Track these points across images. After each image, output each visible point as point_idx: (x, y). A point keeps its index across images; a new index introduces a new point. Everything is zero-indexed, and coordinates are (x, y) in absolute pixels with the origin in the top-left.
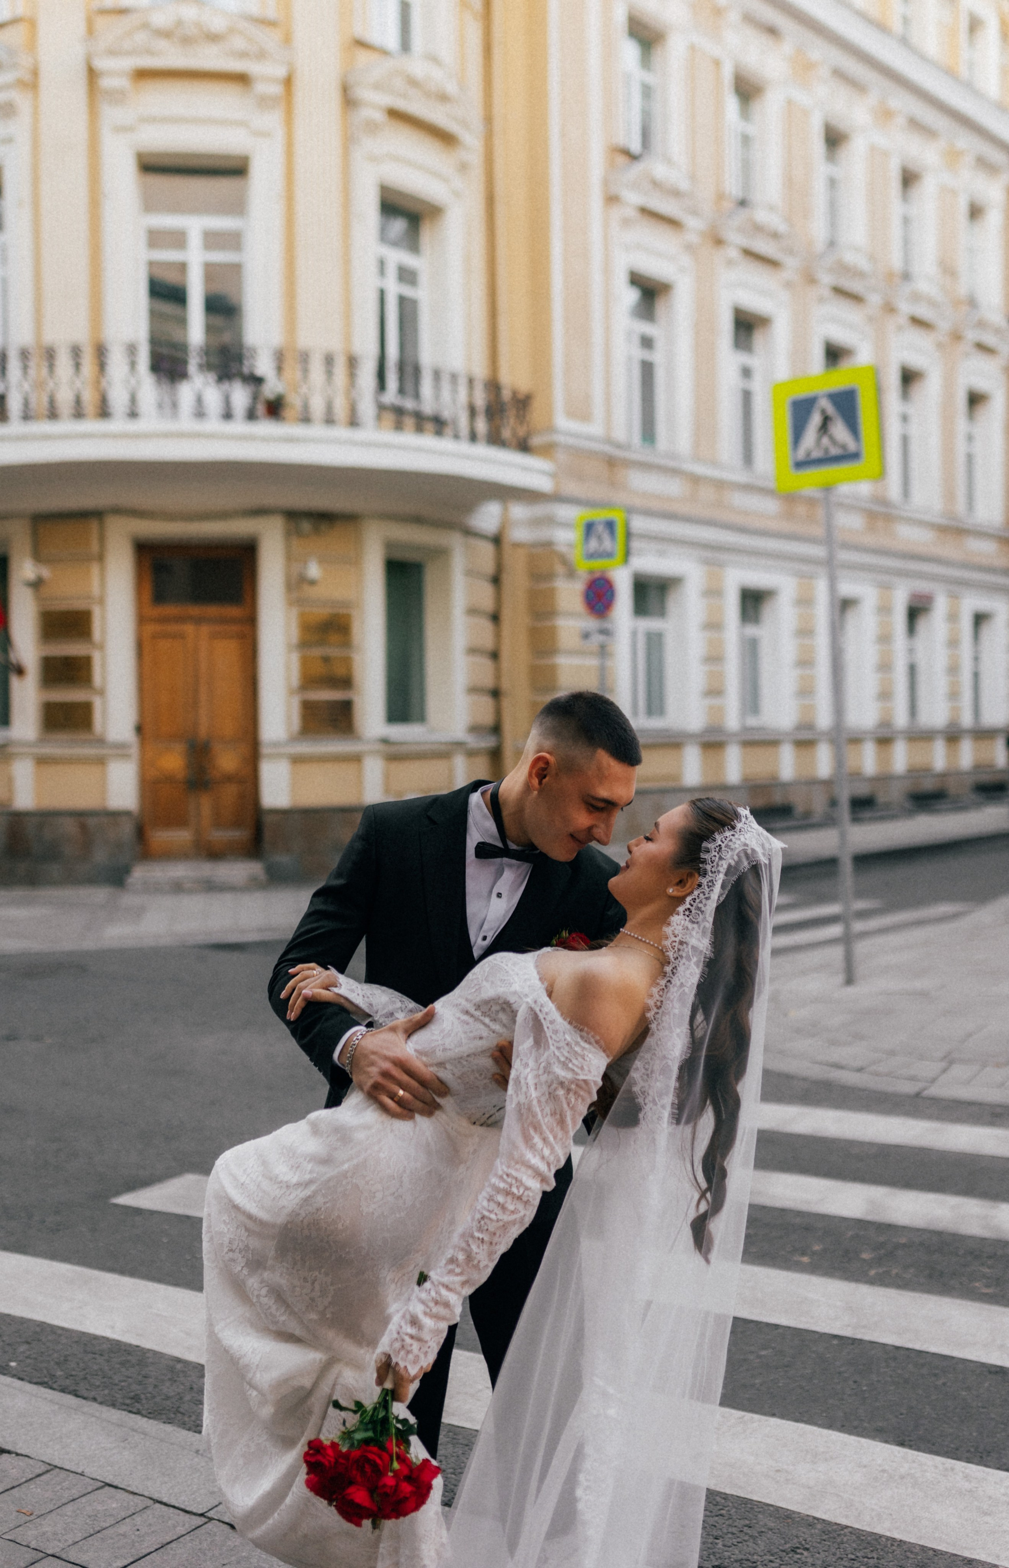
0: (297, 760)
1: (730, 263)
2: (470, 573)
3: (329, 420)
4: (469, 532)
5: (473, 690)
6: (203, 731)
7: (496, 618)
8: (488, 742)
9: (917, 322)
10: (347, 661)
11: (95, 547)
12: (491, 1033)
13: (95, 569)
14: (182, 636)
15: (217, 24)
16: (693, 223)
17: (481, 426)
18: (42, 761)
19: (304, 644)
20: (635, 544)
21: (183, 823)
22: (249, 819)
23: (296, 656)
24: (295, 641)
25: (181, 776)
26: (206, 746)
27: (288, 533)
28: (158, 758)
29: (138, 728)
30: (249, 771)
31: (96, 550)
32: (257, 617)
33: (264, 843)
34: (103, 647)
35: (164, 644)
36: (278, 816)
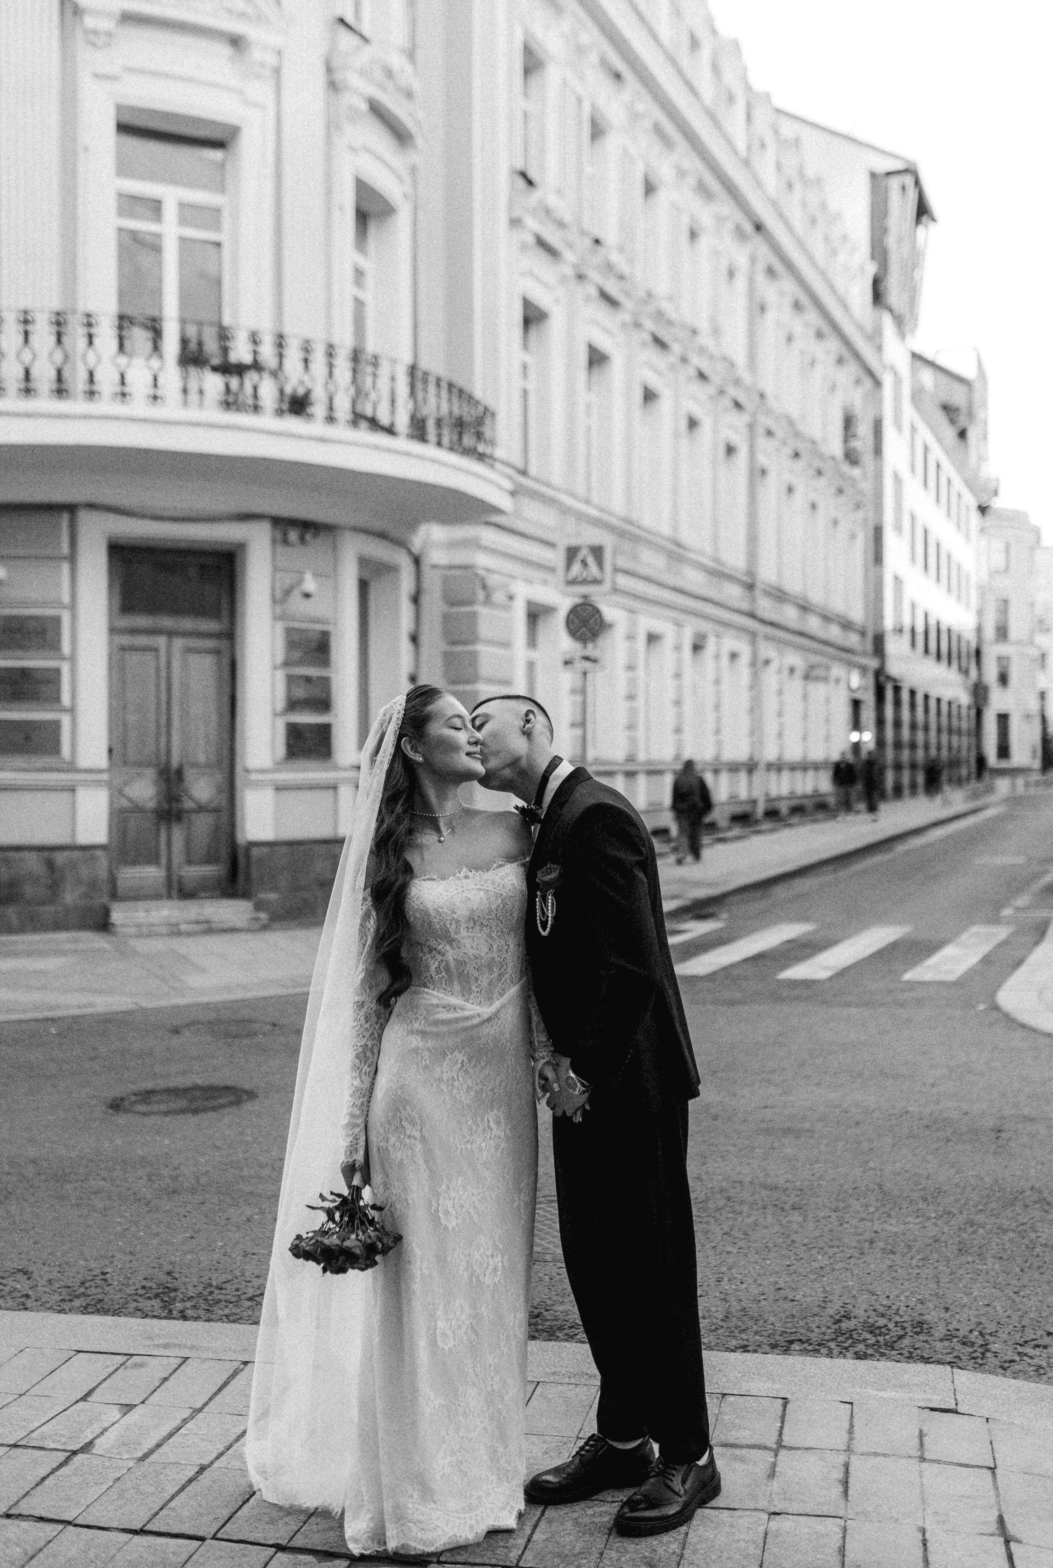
0: (279, 788)
1: (587, 299)
4: (407, 551)
6: (176, 758)
7: (415, 640)
9: (702, 376)
10: (328, 682)
11: (66, 545)
13: (66, 571)
14: (154, 649)
16: (569, 256)
19: (288, 662)
21: (153, 859)
22: (224, 853)
23: (280, 675)
24: (280, 658)
25: (151, 805)
26: (180, 772)
27: (274, 541)
28: (126, 784)
29: (110, 751)
30: (223, 800)
31: (65, 549)
32: (238, 632)
33: (248, 879)
34: (72, 659)
35: (134, 658)
36: (265, 850)
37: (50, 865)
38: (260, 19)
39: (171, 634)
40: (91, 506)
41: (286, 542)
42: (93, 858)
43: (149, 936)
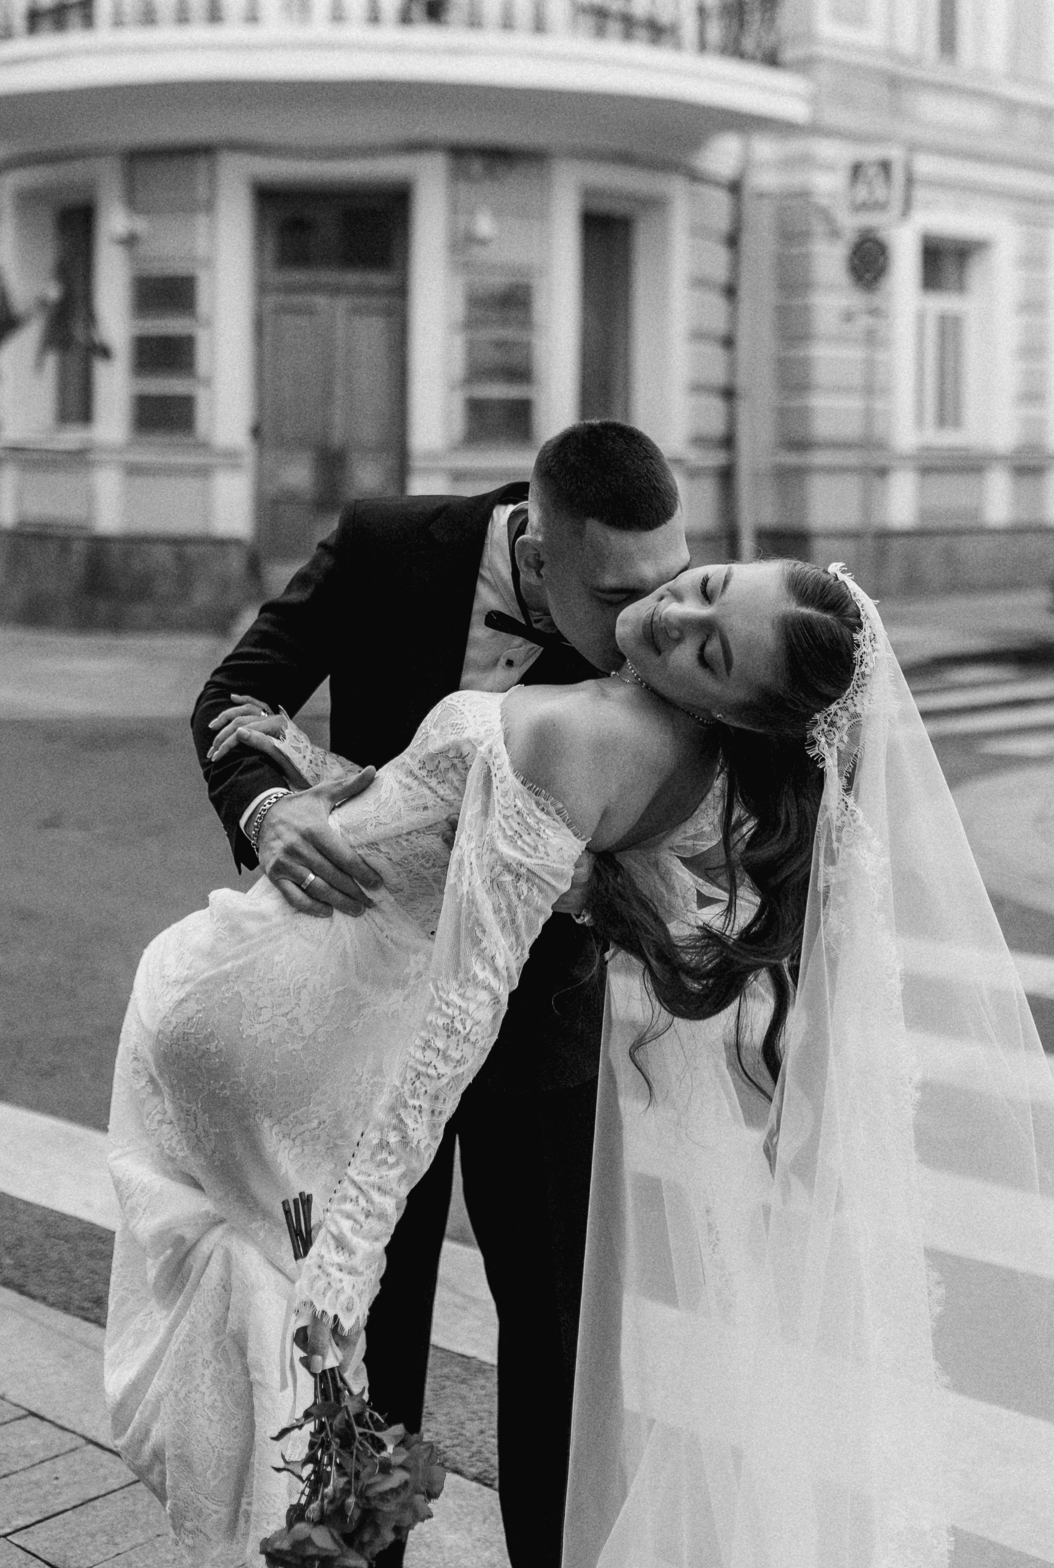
2: (698, 231)
3: (507, 24)
4: (695, 177)
5: (698, 388)
6: (337, 437)
7: (731, 292)
8: (716, 459)
10: (527, 347)
11: (202, 192)
12: (439, 800)
13: (201, 220)
14: (309, 311)
17: (715, 32)
18: (133, 470)
19: (470, 324)
20: (920, 194)
23: (459, 340)
24: (458, 317)
26: (343, 454)
27: (451, 177)
28: (277, 468)
29: (255, 430)
32: (409, 286)
34: (210, 323)
35: (288, 321)
37: (182, 560)
39: (333, 291)
40: (233, 146)
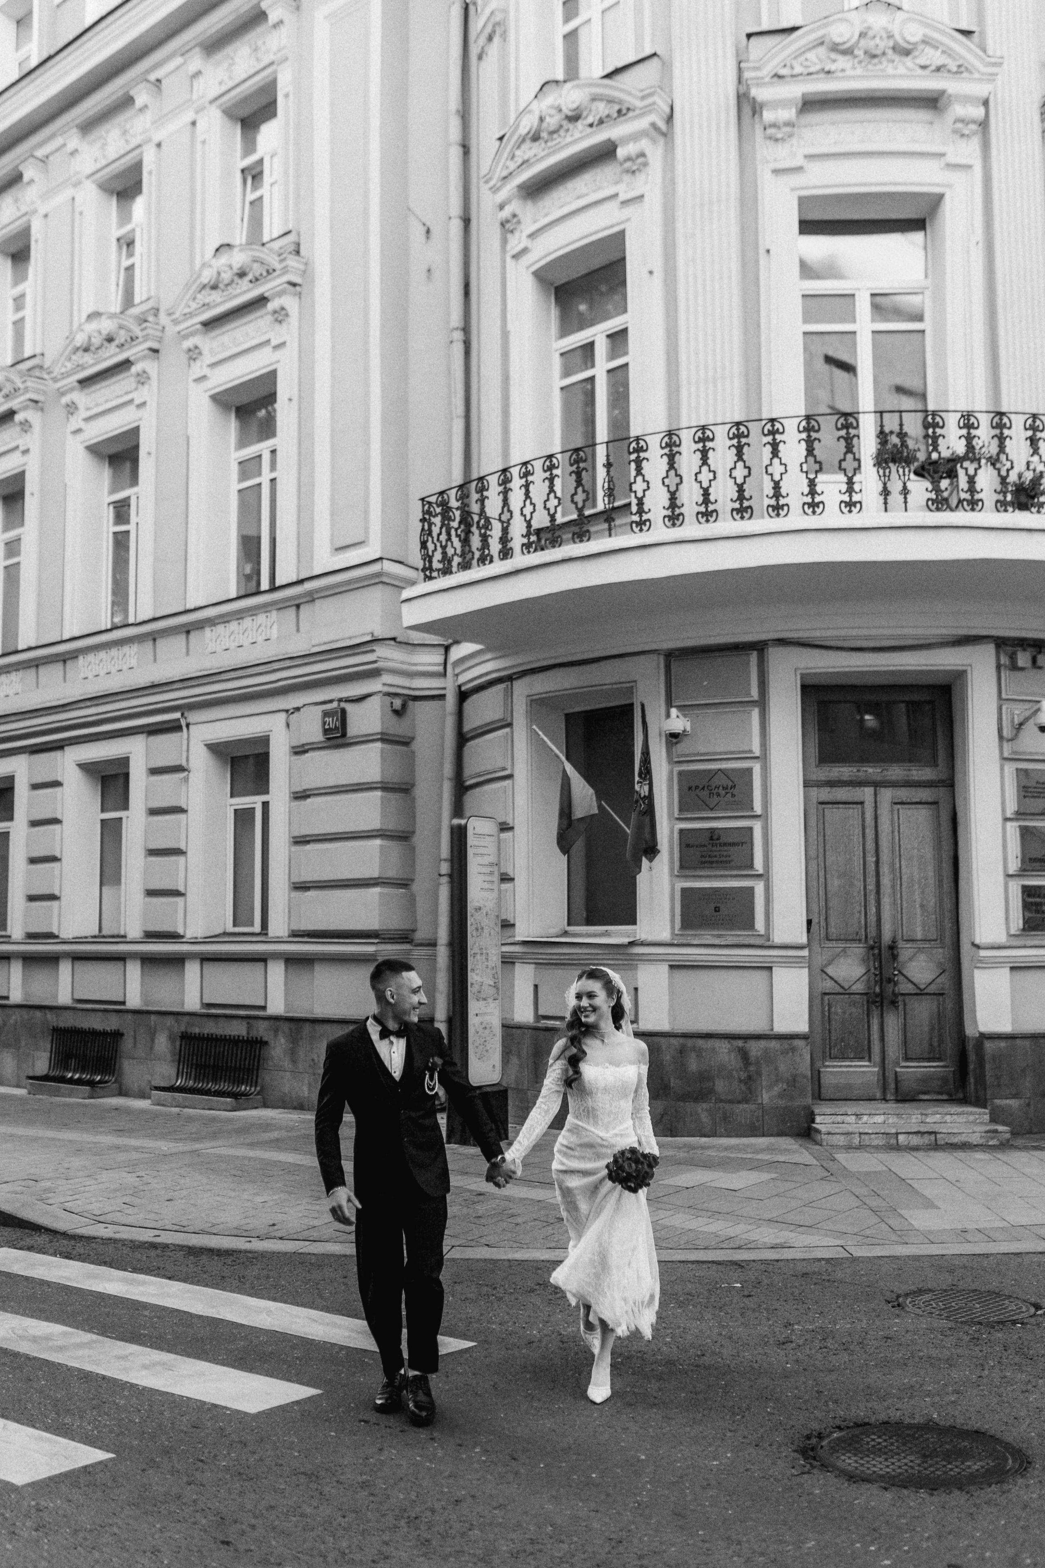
0: (1017, 968)
6: (887, 929)
11: (753, 688)
13: (756, 718)
14: (858, 803)
15: (913, 33)
18: (678, 966)
19: (1022, 812)
21: (863, 1052)
22: (949, 1047)
23: (1012, 829)
24: (1011, 807)
25: (859, 987)
26: (892, 947)
27: (999, 667)
28: (829, 963)
29: (809, 922)
30: (945, 981)
31: (755, 694)
32: (958, 777)
33: (981, 1080)
34: (764, 817)
35: (833, 815)
36: (1003, 1044)
37: (744, 1055)
38: (961, 70)
39: (877, 785)
40: (782, 642)
41: (1014, 667)
42: (793, 1049)
43: (860, 1147)
